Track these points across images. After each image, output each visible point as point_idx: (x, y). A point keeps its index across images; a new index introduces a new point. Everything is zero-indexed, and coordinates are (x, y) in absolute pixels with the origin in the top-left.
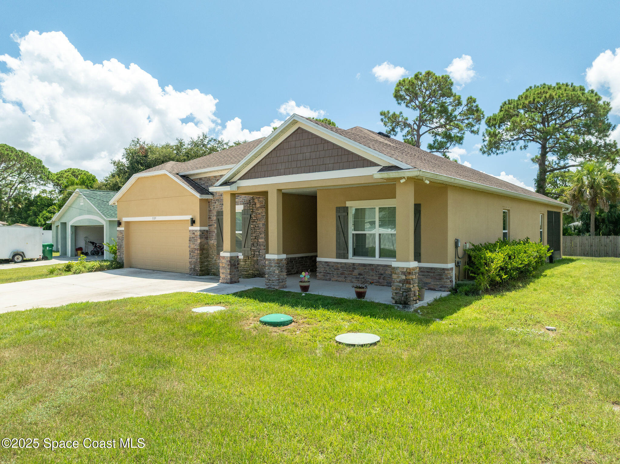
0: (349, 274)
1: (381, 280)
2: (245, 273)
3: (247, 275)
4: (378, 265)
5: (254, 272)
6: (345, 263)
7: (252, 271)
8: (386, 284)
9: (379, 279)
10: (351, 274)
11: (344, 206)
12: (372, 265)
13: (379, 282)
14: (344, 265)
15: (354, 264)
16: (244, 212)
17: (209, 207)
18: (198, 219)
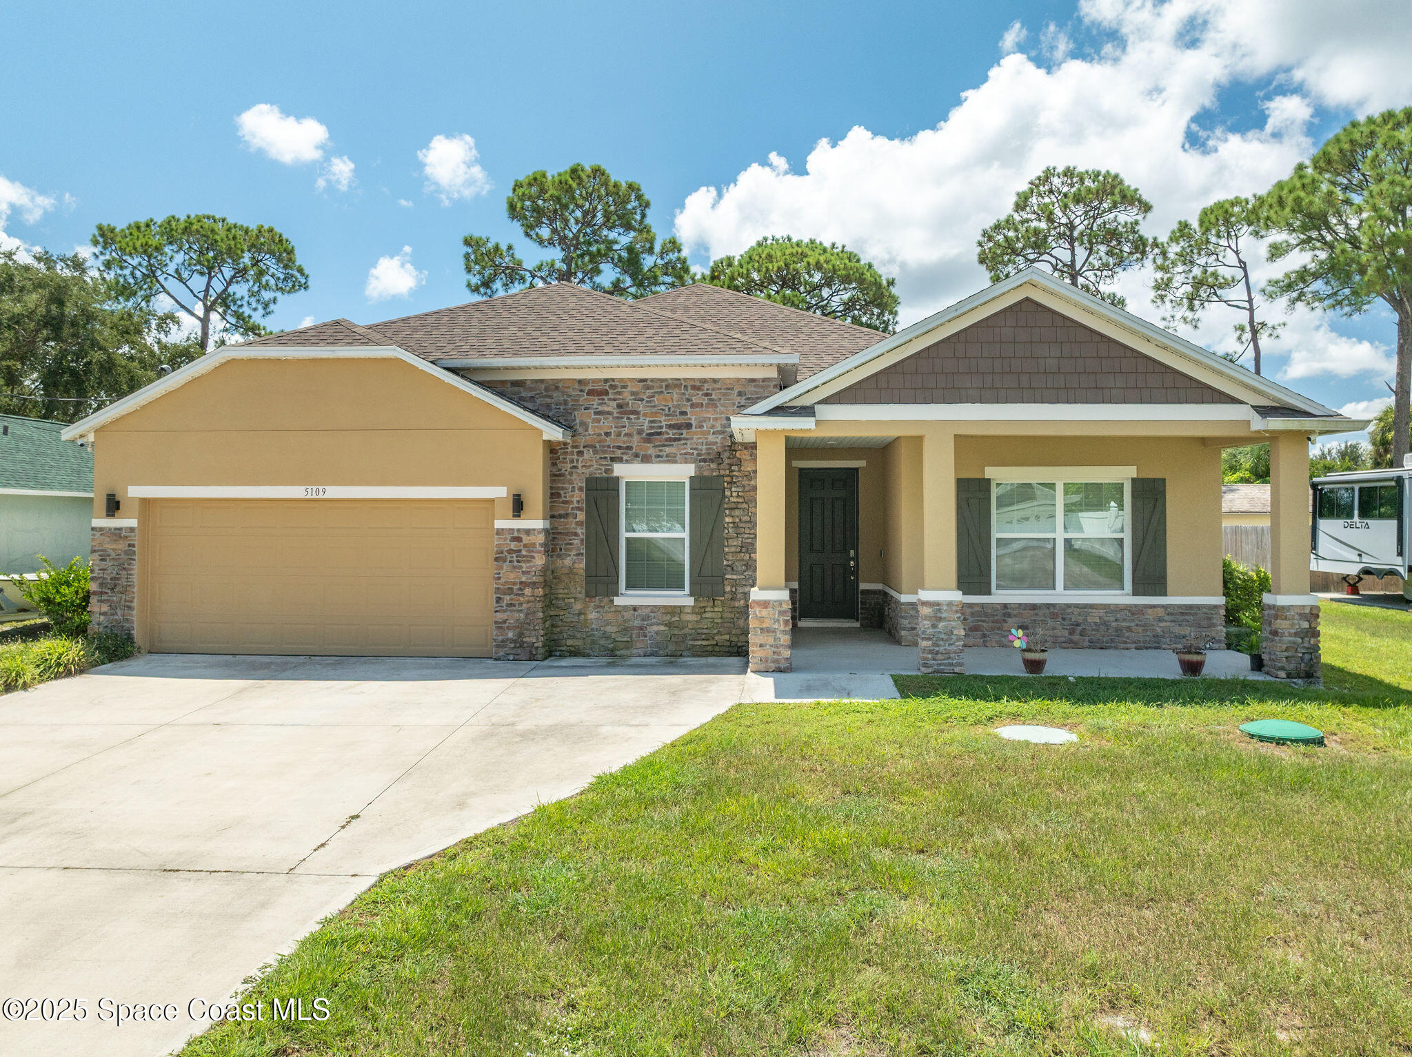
0: (992, 629)
1: (1076, 637)
2: (704, 643)
3: (709, 648)
4: (1069, 606)
5: (734, 639)
6: (982, 605)
7: (727, 637)
8: (1086, 644)
9: (1070, 634)
10: (998, 629)
11: (979, 476)
12: (1053, 605)
13: (1071, 641)
14: (979, 609)
15: (1005, 606)
16: (699, 483)
17: (554, 464)
18: (536, 497)
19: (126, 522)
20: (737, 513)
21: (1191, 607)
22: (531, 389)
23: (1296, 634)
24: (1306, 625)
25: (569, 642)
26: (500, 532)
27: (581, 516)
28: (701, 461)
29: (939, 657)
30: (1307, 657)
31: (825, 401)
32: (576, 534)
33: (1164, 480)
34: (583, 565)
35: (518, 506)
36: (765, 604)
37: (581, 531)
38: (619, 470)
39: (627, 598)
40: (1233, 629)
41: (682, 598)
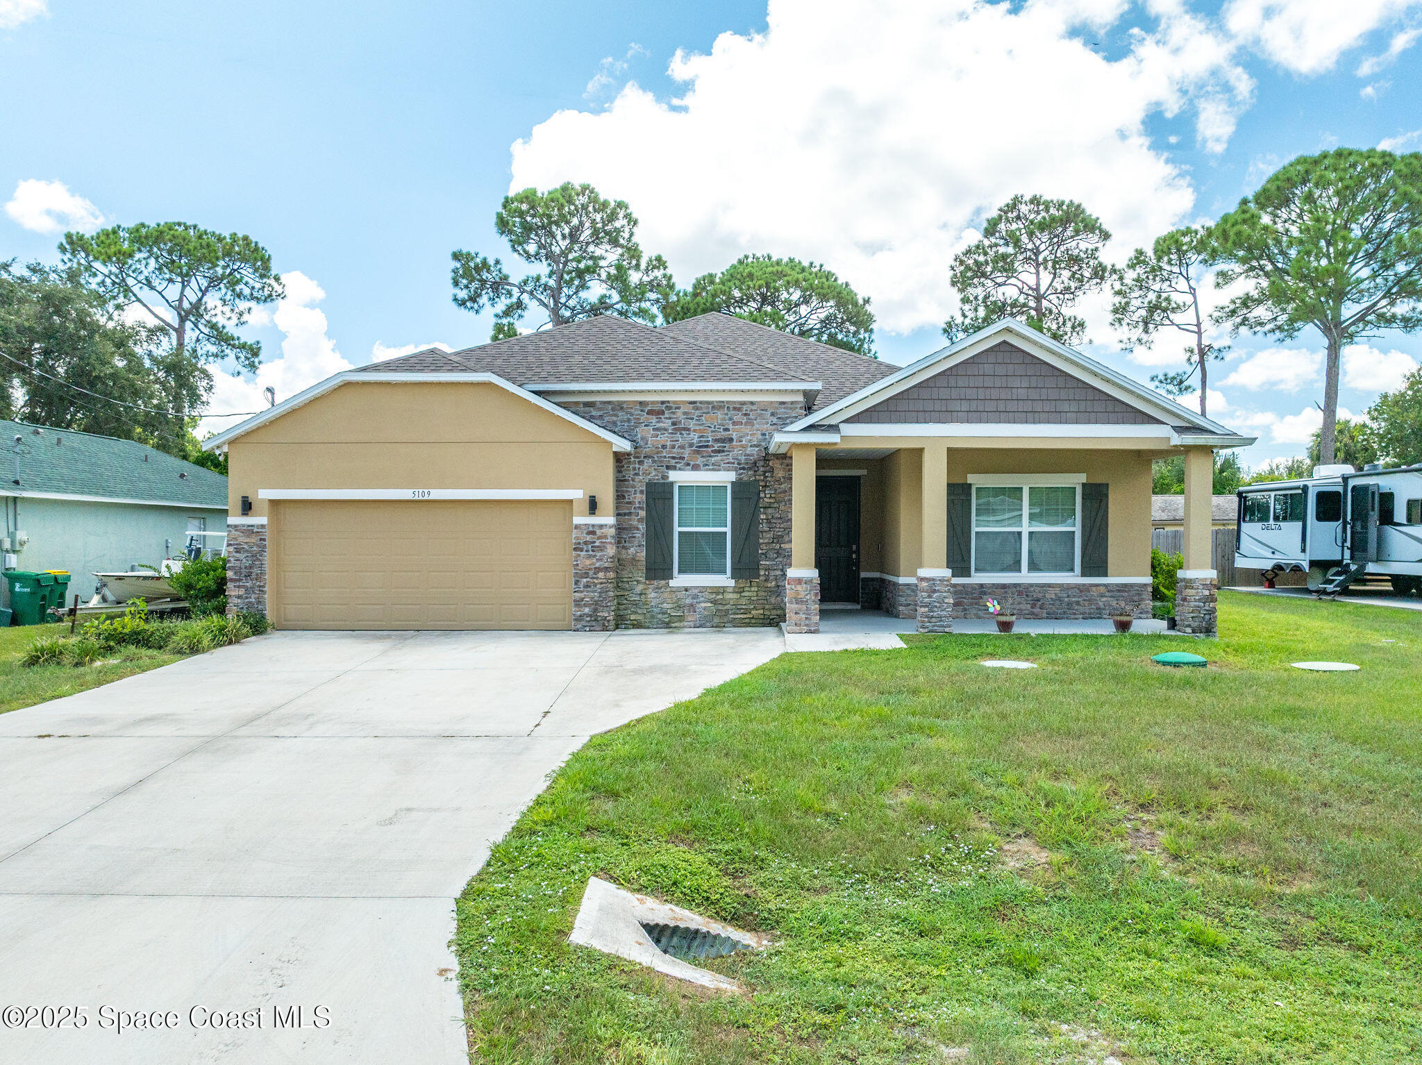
0: (971, 604)
1: (1036, 610)
2: (742, 616)
3: (747, 621)
4: (1031, 585)
5: (767, 613)
6: (964, 585)
7: (761, 612)
8: (1045, 615)
9: (1032, 608)
10: (976, 604)
11: (962, 482)
12: (1019, 585)
13: (1033, 613)
14: (960, 588)
15: (982, 586)
16: (740, 489)
17: (619, 472)
18: (607, 498)
19: (258, 520)
20: (770, 511)
21: (1126, 585)
22: (600, 409)
23: (1199, 600)
24: (1207, 593)
25: (633, 617)
26: (577, 527)
27: (643, 513)
28: (740, 469)
29: (934, 620)
30: (1207, 617)
31: (847, 421)
32: (638, 529)
33: (1107, 485)
34: (644, 554)
35: (593, 506)
36: (799, 581)
37: (642, 527)
38: (673, 476)
39: (680, 580)
40: (1158, 604)
41: (724, 580)
